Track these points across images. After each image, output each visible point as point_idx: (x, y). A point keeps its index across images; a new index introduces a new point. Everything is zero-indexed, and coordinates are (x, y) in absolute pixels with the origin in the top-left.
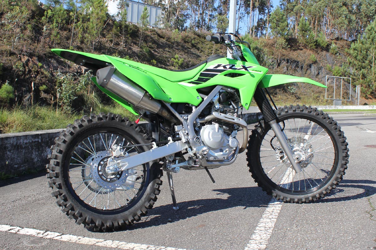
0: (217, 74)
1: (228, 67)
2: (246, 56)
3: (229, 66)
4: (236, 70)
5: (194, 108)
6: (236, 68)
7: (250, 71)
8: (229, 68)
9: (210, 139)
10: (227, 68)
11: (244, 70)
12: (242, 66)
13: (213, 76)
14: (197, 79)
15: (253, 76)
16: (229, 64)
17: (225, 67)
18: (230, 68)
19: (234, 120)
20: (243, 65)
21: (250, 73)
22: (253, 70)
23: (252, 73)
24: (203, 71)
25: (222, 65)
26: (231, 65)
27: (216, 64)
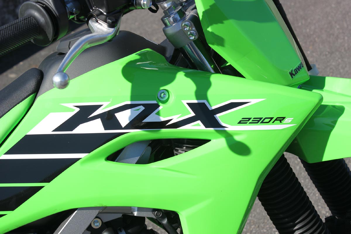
0: (76, 160)
1: (124, 118)
2: (220, 41)
6: (163, 119)
7: (231, 128)
16: (129, 102)
20: (195, 101)
21: (228, 135)
22: (244, 121)
23: (239, 133)
24: (7, 151)
25: (97, 107)
26: (142, 108)
27: (71, 105)
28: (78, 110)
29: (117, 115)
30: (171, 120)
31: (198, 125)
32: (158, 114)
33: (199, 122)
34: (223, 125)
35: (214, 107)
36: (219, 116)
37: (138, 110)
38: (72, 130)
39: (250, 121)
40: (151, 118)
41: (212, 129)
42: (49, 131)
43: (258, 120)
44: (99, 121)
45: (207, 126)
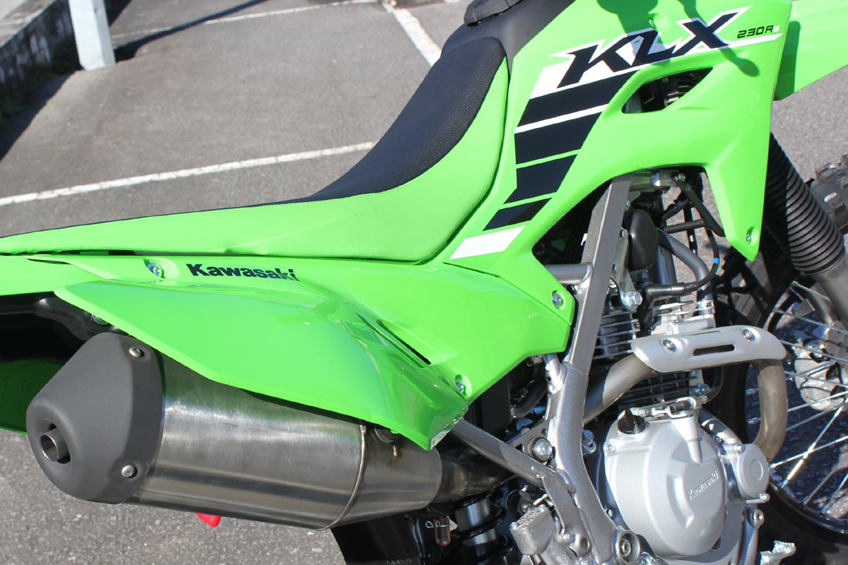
1: (628, 53)
3: (629, 45)
4: (673, 60)
5: (551, 367)
6: (668, 47)
7: (733, 44)
8: (637, 63)
9: (681, 519)
10: (627, 66)
11: (702, 48)
12: (686, 25)
13: (576, 134)
14: (513, 186)
15: (749, 68)
16: (625, 35)
17: (611, 58)
18: (642, 57)
19: (730, 348)
20: (689, 21)
21: (730, 55)
22: (741, 35)
23: (742, 49)
24: (518, 122)
25: (593, 49)
26: (641, 39)
27: (563, 54)
28: (573, 57)
29: (620, 52)
30: (674, 47)
31: (702, 47)
32: (660, 41)
33: (702, 43)
34: (725, 42)
35: (709, 24)
36: (717, 33)
37: (637, 42)
38: (578, 81)
39: (747, 34)
40: (654, 49)
41: (717, 49)
42: (553, 89)
43: (754, 32)
44: (602, 63)
45: (711, 47)
